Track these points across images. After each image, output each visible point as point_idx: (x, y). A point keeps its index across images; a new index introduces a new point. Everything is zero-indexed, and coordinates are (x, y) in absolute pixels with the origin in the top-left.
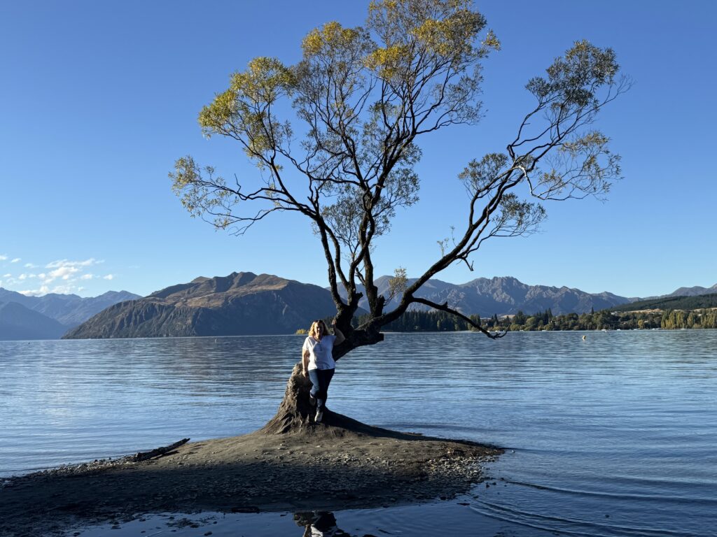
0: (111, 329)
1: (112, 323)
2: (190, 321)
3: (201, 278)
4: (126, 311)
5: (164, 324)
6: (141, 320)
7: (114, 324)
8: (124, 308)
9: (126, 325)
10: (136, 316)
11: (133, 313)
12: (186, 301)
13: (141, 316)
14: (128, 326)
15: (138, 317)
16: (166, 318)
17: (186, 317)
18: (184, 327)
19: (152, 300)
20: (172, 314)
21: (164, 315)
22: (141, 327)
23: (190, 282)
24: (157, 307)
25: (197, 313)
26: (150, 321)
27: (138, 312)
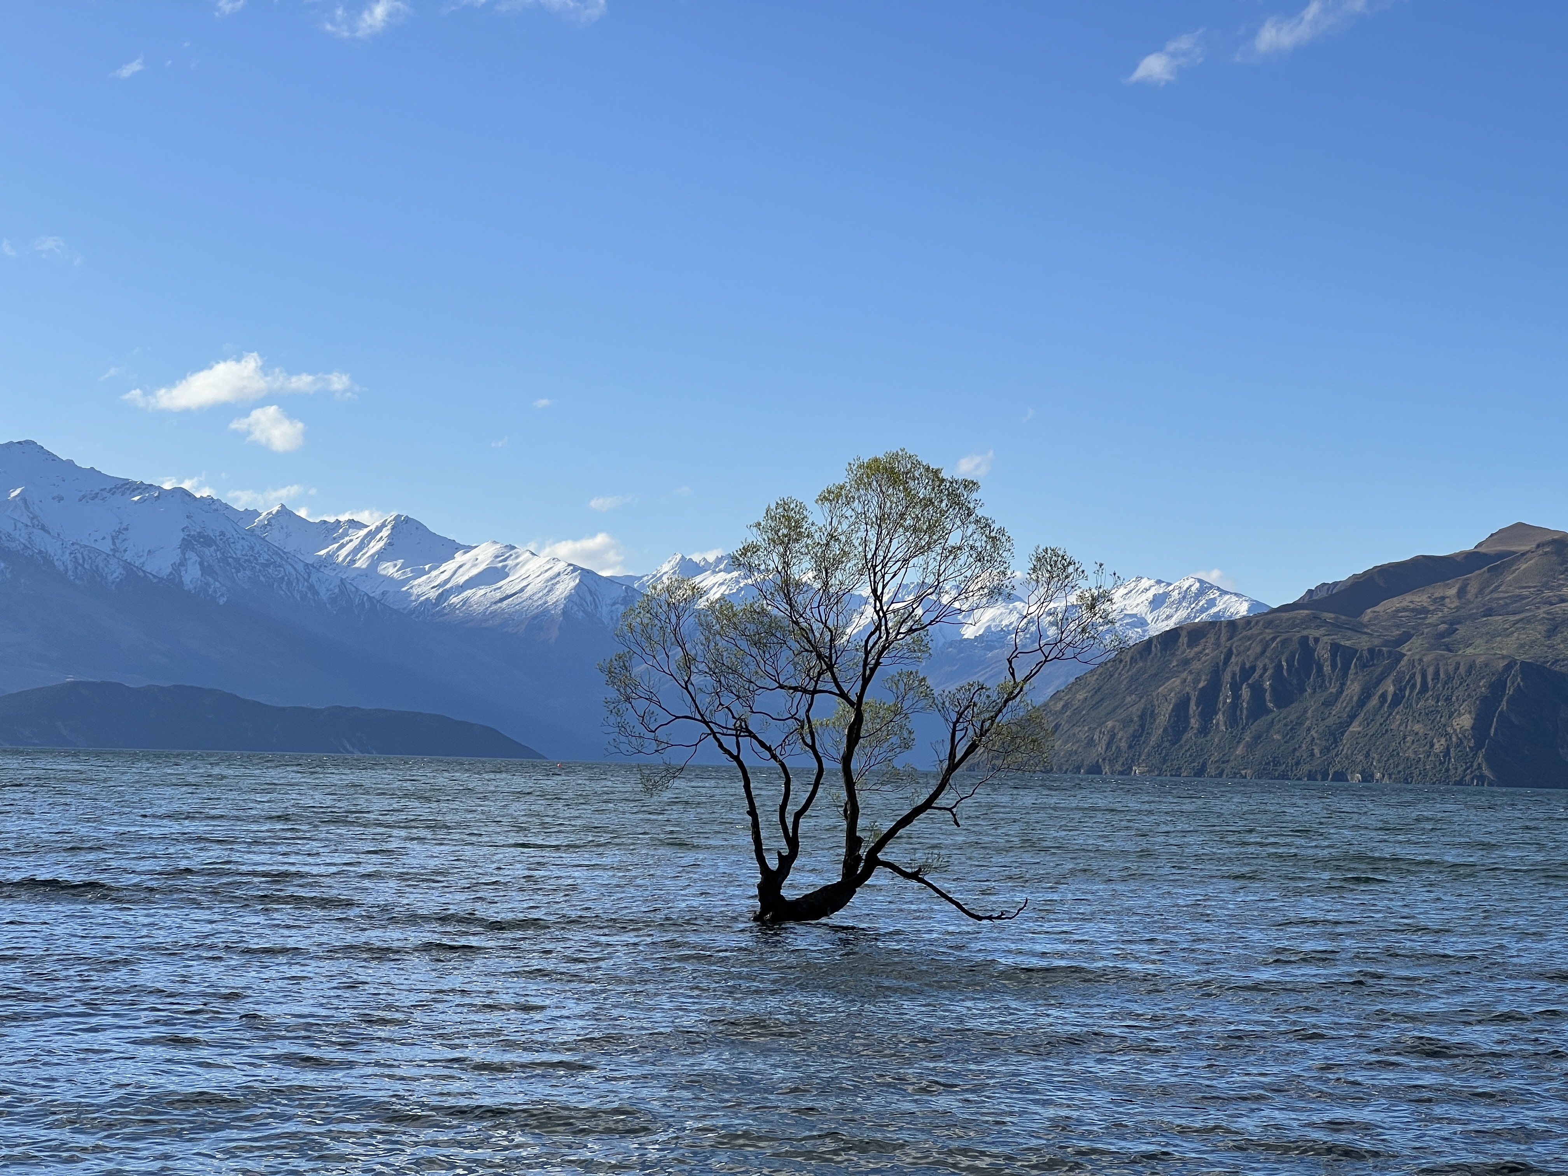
0: (1135, 740)
1: (1142, 717)
2: (1465, 721)
3: (1520, 530)
4: (1196, 666)
5: (1355, 727)
6: (1258, 709)
7: (1147, 716)
8: (1190, 653)
9: (1194, 723)
10: (1235, 688)
11: (1227, 677)
12: (1452, 631)
13: (1257, 691)
14: (1204, 730)
15: (1245, 692)
16: (1362, 702)
17: (1448, 699)
18: (1439, 745)
19: (1305, 622)
20: (1390, 688)
21: (1354, 688)
22: (1257, 738)
23: (1470, 547)
24: (1323, 652)
25: (1498, 687)
26: (1293, 711)
27: (1247, 672)
